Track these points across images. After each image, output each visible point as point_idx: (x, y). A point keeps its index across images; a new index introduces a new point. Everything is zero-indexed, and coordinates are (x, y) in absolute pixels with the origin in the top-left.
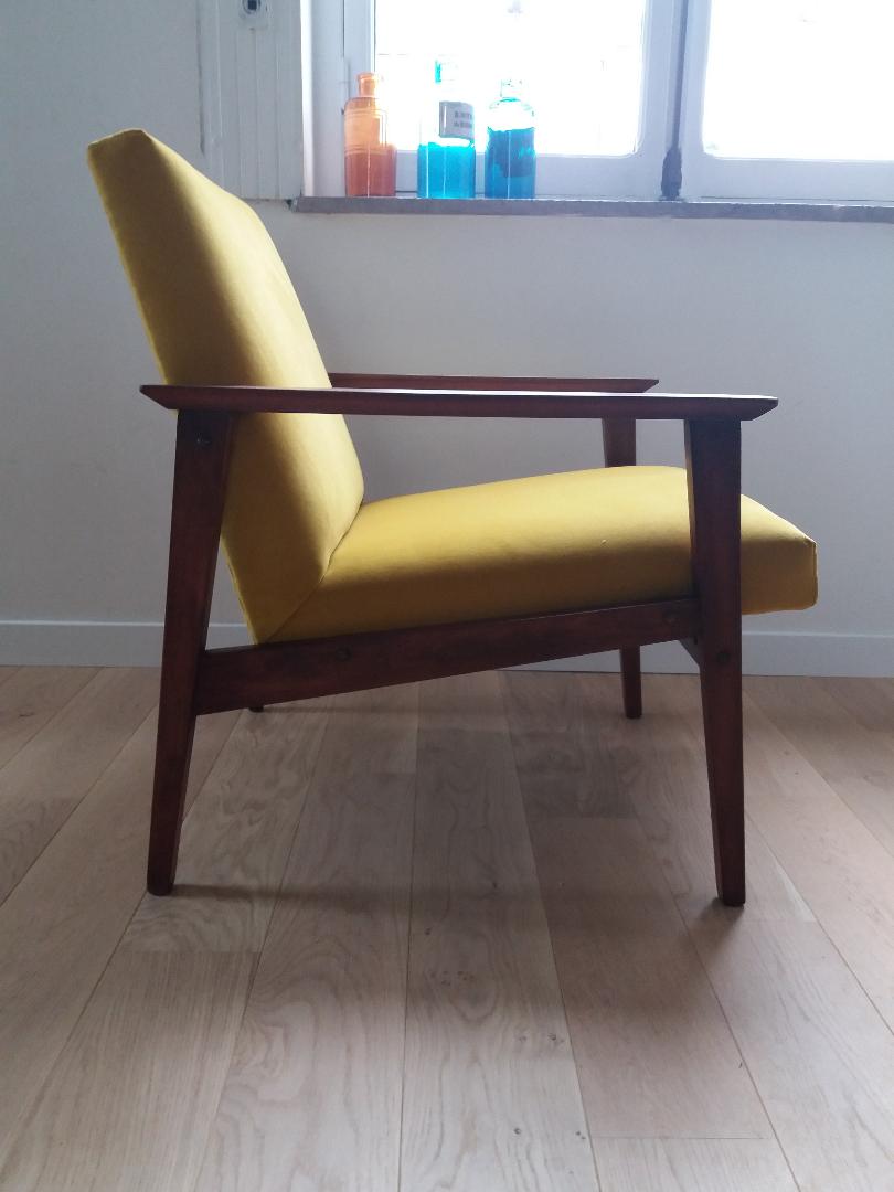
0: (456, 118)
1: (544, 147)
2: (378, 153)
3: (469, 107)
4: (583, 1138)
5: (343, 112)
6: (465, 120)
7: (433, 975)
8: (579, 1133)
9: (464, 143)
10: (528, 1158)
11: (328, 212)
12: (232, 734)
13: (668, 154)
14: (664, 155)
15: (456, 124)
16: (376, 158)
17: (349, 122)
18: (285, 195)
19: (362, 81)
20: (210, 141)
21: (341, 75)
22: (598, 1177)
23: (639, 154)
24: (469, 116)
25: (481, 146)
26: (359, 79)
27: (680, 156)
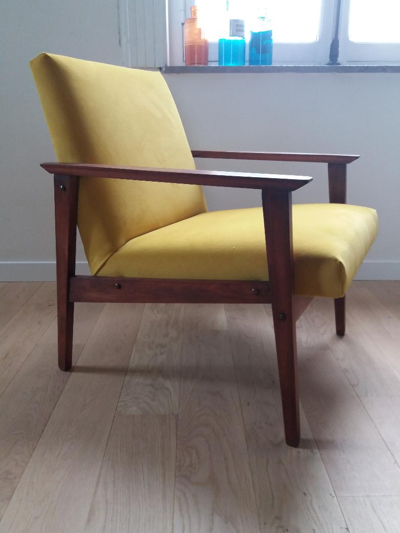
0: (237, 27)
1: (277, 39)
2: (201, 44)
3: (243, 22)
4: (333, 497)
5: (183, 24)
6: (240, 28)
7: (255, 424)
8: (331, 495)
9: (240, 38)
10: (312, 506)
11: (178, 73)
12: (144, 312)
13: (333, 41)
14: (331, 42)
15: (237, 30)
16: (200, 47)
17: (187, 30)
18: (158, 66)
19: (193, 10)
20: (124, 40)
21: (182, 7)
22: (343, 514)
23: (319, 42)
24: (242, 26)
25: (248, 39)
26: (191, 9)
27: (338, 42)
